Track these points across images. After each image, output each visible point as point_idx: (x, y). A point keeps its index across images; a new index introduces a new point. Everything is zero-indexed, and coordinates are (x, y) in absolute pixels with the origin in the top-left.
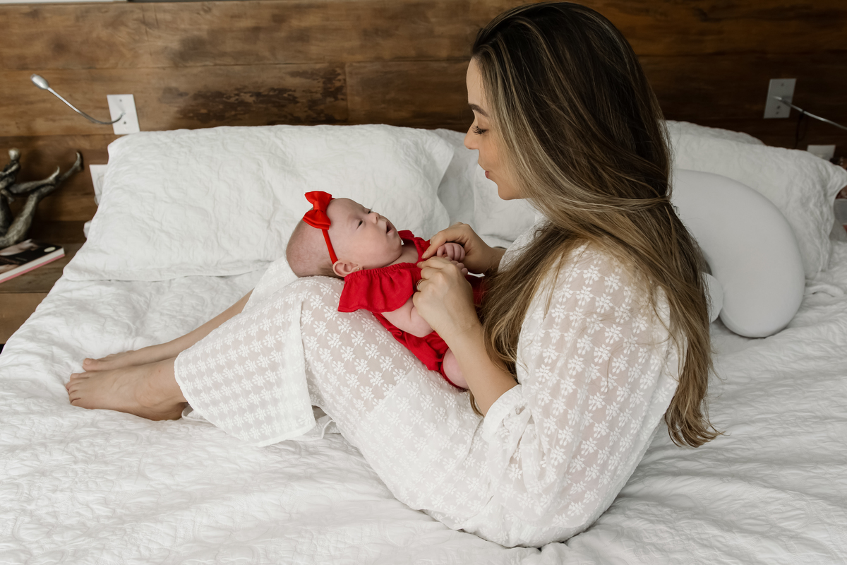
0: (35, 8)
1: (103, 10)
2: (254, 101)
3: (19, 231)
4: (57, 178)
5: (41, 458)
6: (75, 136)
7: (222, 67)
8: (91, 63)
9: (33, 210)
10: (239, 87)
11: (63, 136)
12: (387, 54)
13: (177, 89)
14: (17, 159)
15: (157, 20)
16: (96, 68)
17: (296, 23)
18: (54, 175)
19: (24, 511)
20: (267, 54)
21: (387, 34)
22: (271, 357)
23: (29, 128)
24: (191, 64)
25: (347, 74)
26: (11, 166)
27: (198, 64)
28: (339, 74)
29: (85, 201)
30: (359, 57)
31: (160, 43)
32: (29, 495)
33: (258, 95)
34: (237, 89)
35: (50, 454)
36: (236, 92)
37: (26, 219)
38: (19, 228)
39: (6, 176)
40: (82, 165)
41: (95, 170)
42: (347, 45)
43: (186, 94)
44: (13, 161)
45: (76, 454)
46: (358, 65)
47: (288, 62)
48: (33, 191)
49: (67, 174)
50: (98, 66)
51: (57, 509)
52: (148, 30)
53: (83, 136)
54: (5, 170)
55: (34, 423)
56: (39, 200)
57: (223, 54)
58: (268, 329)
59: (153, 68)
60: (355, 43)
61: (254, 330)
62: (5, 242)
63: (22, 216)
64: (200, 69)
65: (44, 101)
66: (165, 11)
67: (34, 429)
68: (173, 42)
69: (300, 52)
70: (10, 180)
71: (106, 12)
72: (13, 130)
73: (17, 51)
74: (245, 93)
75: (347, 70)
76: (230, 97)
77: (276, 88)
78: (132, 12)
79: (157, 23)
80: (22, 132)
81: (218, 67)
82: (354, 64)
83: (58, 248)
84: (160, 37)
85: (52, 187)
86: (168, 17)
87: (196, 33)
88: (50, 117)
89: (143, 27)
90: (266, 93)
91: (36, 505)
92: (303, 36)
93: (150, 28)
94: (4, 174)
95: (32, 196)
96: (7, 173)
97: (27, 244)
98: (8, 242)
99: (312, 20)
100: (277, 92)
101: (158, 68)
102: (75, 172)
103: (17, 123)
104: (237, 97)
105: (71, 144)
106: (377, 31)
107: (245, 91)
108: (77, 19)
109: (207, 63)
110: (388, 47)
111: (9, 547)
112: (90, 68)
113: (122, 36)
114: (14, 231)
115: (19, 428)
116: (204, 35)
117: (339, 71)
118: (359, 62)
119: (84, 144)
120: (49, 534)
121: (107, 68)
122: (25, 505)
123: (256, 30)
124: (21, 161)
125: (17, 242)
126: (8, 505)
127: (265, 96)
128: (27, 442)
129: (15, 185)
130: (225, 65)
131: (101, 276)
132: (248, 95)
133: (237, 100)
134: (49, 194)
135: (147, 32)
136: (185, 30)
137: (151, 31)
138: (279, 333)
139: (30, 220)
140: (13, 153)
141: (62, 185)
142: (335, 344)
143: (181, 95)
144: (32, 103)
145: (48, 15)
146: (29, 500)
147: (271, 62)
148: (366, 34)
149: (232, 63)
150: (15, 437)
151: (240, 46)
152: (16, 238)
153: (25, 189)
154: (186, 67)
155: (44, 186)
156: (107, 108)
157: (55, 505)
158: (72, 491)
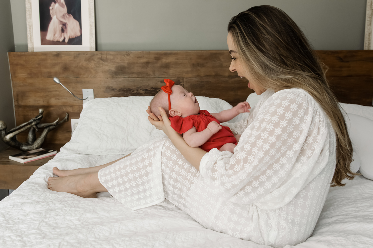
0: (58, 53)
1: (86, 54)
2: (144, 93)
3: (38, 144)
4: (57, 123)
5: (51, 205)
6: (67, 106)
7: (132, 78)
8: (77, 76)
9: (45, 135)
10: (138, 87)
11: (62, 106)
12: (202, 74)
13: (112, 87)
14: (42, 113)
15: (107, 58)
16: (80, 78)
17: (165, 60)
18: (56, 121)
19: (43, 221)
20: (151, 73)
21: (202, 65)
22: (146, 170)
23: (48, 102)
24: (119, 76)
25: (185, 82)
26: (39, 116)
27: (122, 77)
28: (181, 82)
29: (67, 135)
30: (190, 75)
31: (107, 68)
32: (45, 216)
33: (146, 90)
34: (137, 88)
35: (54, 204)
36: (137, 89)
37: (42, 139)
38: (39, 142)
39: (36, 120)
40: (68, 118)
41: (73, 121)
42: (186, 70)
43: (116, 89)
44: (40, 114)
45: (66, 205)
46: (190, 78)
47: (160, 76)
48: (46, 127)
49: (61, 122)
50: (80, 77)
51: (57, 222)
52: (103, 62)
53: (70, 106)
54: (36, 117)
55: (47, 195)
56: (49, 131)
57: (132, 73)
58: (146, 157)
59: (103, 78)
60: (190, 69)
61: (139, 159)
62: (32, 148)
63: (40, 137)
64: (122, 79)
65: (56, 91)
66: (110, 55)
67: (47, 197)
68: (112, 67)
69: (165, 72)
70: (38, 121)
71: (87, 55)
72: (41, 103)
73: (48, 70)
74: (141, 89)
75: (185, 80)
76: (134, 91)
77: (154, 87)
78: (97, 55)
79: (107, 59)
80: (45, 104)
81: (130, 78)
82: (188, 78)
83: (54, 151)
84: (107, 65)
85: (55, 127)
86: (111, 57)
87: (122, 64)
88: (58, 97)
89: (101, 61)
90: (150, 90)
91: (48, 220)
92: (167, 66)
93: (104, 62)
94: (36, 119)
95: (46, 129)
96: (37, 118)
97: (41, 149)
98: (33, 148)
99: (170, 59)
100: (154, 89)
101: (105, 78)
102: (65, 121)
103: (43, 100)
104: (137, 91)
105: (64, 109)
106: (199, 65)
107: (141, 88)
108: (75, 57)
109: (126, 76)
110: (203, 71)
111: (37, 232)
112: (77, 77)
113: (92, 65)
114: (36, 143)
115: (41, 196)
116: (126, 65)
117: (181, 81)
118: (190, 77)
119: (70, 110)
120: (54, 229)
121: (84, 78)
122: (44, 219)
123: (148, 63)
124: (43, 114)
125: (37, 148)
126: (36, 219)
127: (149, 91)
128: (44, 200)
129: (39, 124)
130: (133, 77)
131: (76, 152)
132: (142, 90)
133: (137, 92)
134: (53, 129)
135: (102, 63)
136: (118, 63)
137: (104, 63)
138: (151, 158)
139: (43, 140)
140: (41, 110)
141: (59, 126)
142: (174, 159)
143: (113, 90)
144: (51, 92)
145: (63, 56)
146: (45, 218)
147: (153, 77)
148: (194, 65)
149: (136, 77)
150: (39, 198)
151: (140, 70)
152: (36, 146)
153: (43, 126)
154: (117, 78)
155: (51, 125)
156: (82, 94)
157: (57, 220)
158: (64, 216)
